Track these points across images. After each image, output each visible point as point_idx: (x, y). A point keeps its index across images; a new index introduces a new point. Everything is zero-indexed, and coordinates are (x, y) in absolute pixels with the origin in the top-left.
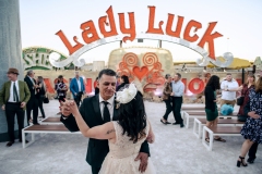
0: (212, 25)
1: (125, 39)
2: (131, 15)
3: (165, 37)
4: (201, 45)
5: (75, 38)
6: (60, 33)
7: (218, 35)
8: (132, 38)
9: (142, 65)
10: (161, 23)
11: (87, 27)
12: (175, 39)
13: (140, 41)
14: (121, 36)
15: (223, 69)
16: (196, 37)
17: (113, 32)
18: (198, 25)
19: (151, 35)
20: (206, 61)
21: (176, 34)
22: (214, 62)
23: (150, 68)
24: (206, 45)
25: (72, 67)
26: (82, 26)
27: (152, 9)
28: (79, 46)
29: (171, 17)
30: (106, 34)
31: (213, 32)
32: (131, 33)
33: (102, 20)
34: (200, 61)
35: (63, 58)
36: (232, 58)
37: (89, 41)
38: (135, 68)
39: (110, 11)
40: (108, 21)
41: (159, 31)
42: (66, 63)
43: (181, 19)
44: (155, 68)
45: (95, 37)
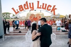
0: (54, 6)
1: (31, 10)
2: (33, 3)
3: (42, 9)
4: (52, 11)
5: (17, 10)
6: (13, 9)
7: (56, 9)
8: (33, 10)
9: (36, 17)
10: (41, 6)
11: (21, 7)
12: (44, 10)
13: (35, 10)
14: (30, 9)
15: (57, 18)
16: (50, 9)
17: (28, 8)
18: (51, 6)
19: (38, 9)
20: (53, 16)
21: (45, 9)
22: (55, 16)
23: (38, 18)
24: (53, 12)
25: (16, 18)
26: (19, 6)
27: (38, 2)
28: (18, 12)
29: (43, 4)
30: (26, 9)
31: (54, 8)
32: (33, 8)
33: (25, 5)
34: (51, 16)
35: (14, 15)
36: (60, 15)
37: (21, 11)
38: (34, 18)
39: (27, 2)
40: (26, 5)
41: (40, 8)
42: (15, 17)
43: (46, 5)
44: (39, 18)
45: (23, 10)
